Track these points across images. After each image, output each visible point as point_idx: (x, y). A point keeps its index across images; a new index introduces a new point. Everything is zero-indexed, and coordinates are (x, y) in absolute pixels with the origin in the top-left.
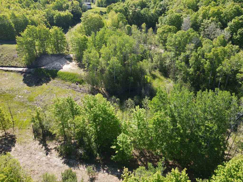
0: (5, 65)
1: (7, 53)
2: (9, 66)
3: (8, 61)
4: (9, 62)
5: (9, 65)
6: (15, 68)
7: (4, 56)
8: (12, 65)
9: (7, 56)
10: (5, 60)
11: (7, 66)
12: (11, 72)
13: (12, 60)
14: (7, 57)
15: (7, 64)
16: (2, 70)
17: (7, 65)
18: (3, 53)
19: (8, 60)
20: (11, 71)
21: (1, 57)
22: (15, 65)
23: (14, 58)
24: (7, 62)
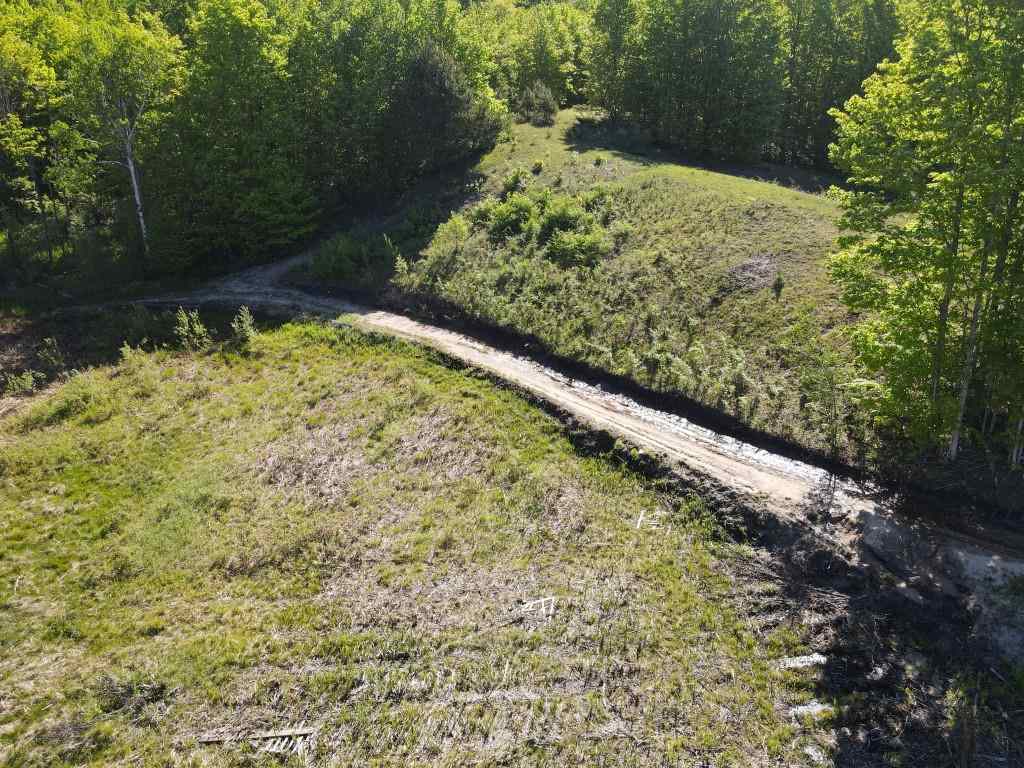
0: (603, 355)
1: (668, 231)
2: (640, 376)
3: (650, 322)
4: (655, 333)
5: (652, 365)
6: (708, 434)
7: (631, 257)
8: (686, 379)
9: (658, 261)
10: (624, 302)
11: (620, 371)
12: (635, 485)
13: (701, 315)
14: (653, 275)
15: (630, 353)
16: (551, 408)
17: (630, 362)
18: (629, 227)
19: (654, 308)
20: (648, 468)
21: (603, 263)
22: (713, 389)
23: (727, 289)
24: (641, 326)
